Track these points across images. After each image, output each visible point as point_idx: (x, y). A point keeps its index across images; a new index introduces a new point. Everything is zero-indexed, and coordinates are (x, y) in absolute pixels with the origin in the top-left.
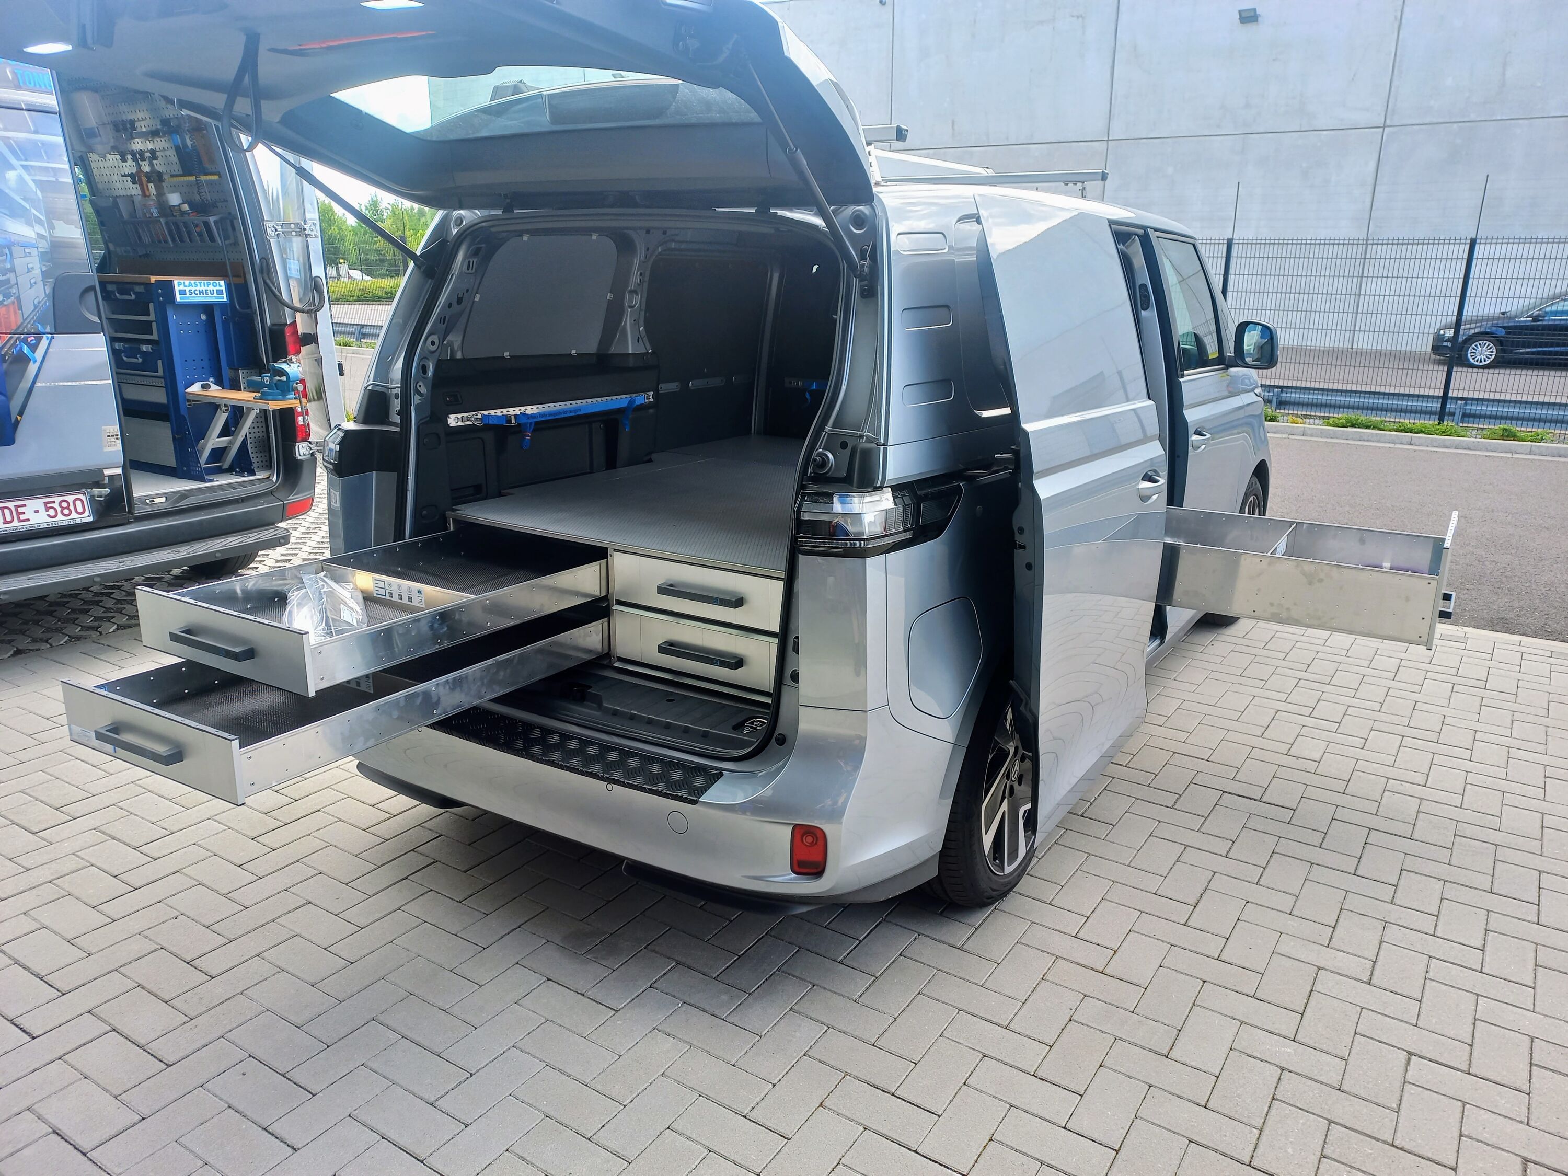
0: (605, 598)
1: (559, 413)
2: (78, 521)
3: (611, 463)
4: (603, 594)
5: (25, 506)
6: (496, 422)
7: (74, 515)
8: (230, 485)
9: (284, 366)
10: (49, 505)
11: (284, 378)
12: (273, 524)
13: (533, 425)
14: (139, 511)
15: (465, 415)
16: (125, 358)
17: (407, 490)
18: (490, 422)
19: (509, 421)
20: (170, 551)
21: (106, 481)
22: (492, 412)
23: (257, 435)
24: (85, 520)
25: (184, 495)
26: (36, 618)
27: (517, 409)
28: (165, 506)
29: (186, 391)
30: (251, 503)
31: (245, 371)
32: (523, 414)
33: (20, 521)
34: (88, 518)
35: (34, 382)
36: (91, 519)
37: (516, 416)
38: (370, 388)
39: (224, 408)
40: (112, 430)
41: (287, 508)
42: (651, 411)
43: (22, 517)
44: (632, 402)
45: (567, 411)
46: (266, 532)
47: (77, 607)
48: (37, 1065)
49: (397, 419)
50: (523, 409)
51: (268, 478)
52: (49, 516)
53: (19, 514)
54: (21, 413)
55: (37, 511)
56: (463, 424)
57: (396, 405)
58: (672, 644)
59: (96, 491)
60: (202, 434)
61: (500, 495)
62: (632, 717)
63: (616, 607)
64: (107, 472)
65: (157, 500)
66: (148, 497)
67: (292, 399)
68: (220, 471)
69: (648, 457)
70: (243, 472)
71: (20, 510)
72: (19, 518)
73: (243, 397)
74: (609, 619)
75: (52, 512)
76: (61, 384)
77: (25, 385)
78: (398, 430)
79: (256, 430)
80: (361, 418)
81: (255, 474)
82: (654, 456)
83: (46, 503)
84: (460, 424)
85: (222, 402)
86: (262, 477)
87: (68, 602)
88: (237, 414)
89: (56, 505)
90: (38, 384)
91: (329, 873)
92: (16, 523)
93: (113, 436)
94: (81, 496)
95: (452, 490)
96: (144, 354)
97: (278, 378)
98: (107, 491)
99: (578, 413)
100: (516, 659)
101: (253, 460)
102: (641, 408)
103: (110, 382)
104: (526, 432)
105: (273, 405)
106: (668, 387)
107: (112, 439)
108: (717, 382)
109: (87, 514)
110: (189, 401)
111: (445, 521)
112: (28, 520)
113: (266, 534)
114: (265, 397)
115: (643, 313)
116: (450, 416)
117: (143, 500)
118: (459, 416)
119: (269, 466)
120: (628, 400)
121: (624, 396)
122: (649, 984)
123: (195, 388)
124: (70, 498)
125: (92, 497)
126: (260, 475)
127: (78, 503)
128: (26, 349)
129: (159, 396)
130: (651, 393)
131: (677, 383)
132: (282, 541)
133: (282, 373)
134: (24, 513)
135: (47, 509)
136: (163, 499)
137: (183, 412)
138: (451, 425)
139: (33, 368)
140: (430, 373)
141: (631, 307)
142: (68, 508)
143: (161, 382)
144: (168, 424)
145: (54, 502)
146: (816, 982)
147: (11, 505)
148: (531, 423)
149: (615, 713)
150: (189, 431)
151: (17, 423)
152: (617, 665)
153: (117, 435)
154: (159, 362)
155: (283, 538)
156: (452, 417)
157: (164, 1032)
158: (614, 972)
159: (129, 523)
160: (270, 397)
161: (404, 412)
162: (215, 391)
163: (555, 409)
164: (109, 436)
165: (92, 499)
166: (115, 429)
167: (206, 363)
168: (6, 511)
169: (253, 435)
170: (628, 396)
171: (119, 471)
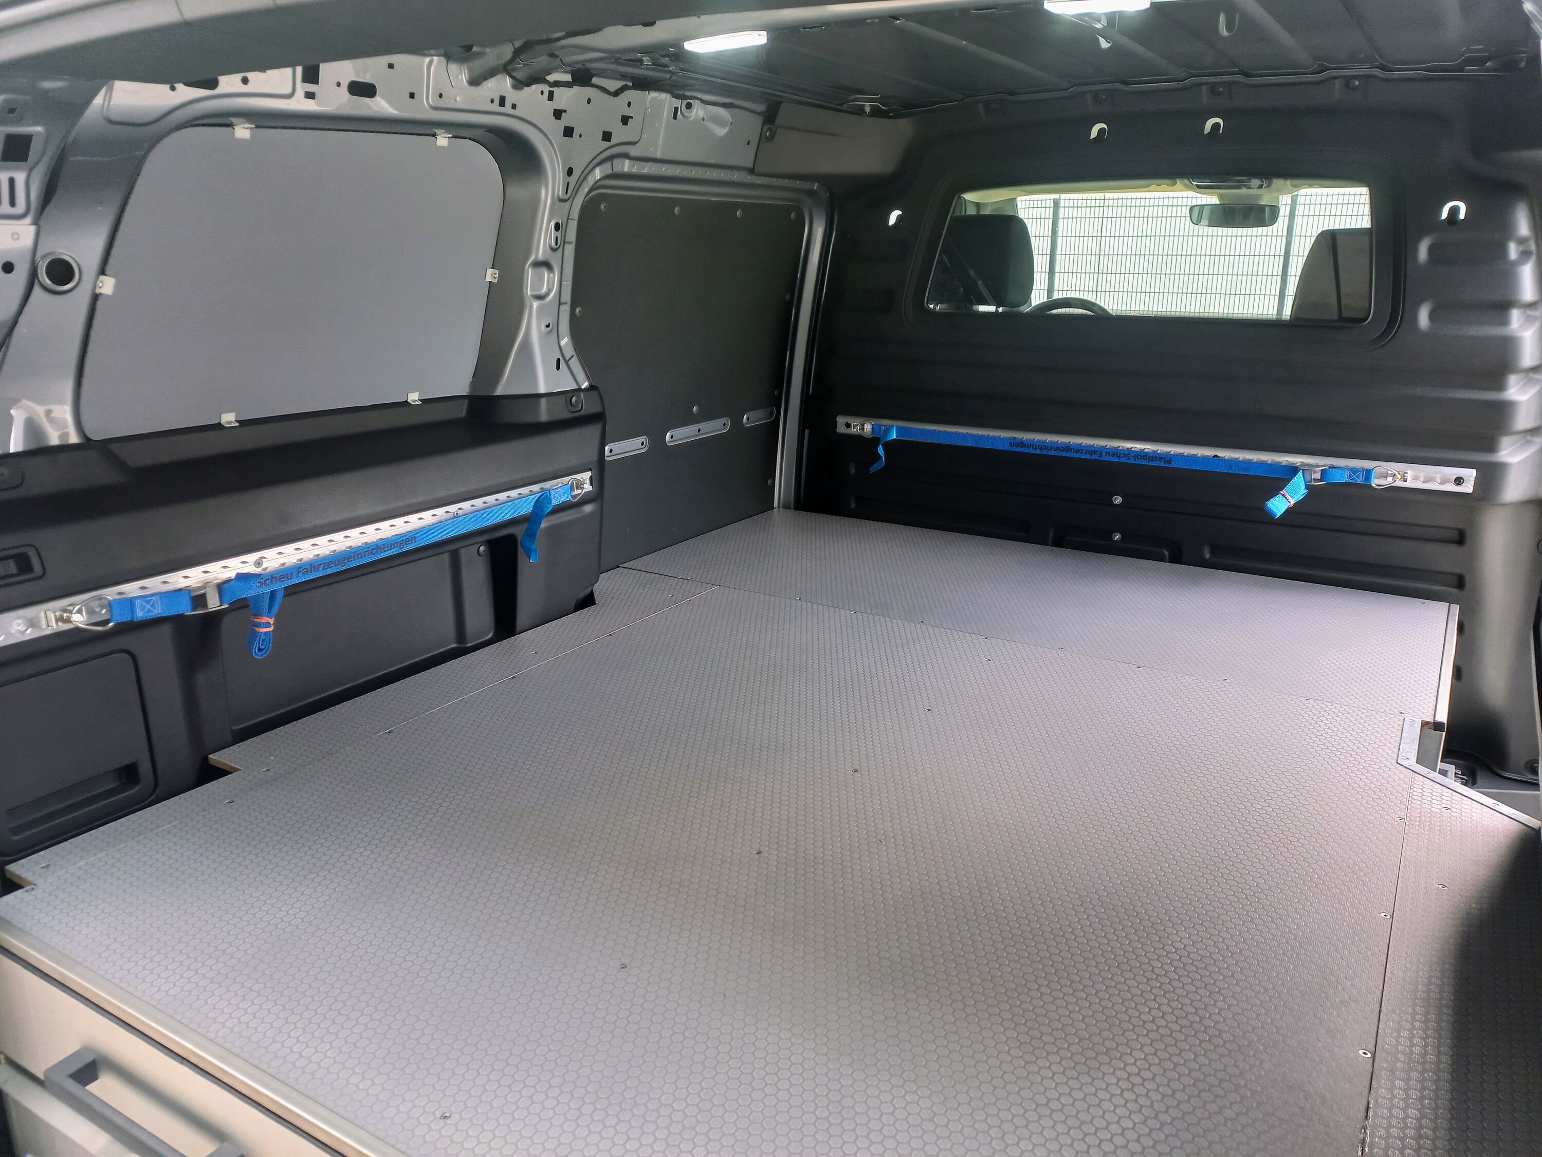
1: (354, 555)
13: (282, 593)
18: (139, 613)
19: (198, 601)
22: (153, 583)
27: (235, 562)
32: (240, 576)
37: (216, 584)
44: (543, 498)
45: (379, 548)
50: (253, 557)
69: (584, 595)
99: (411, 547)
102: (566, 509)
104: (258, 617)
106: (624, 448)
108: (714, 427)
115: (566, 309)
118: (31, 612)
120: (535, 495)
121: (522, 490)
130: (586, 474)
131: (643, 439)
141: (540, 298)
148: (273, 594)
163: (344, 545)
170: (532, 488)
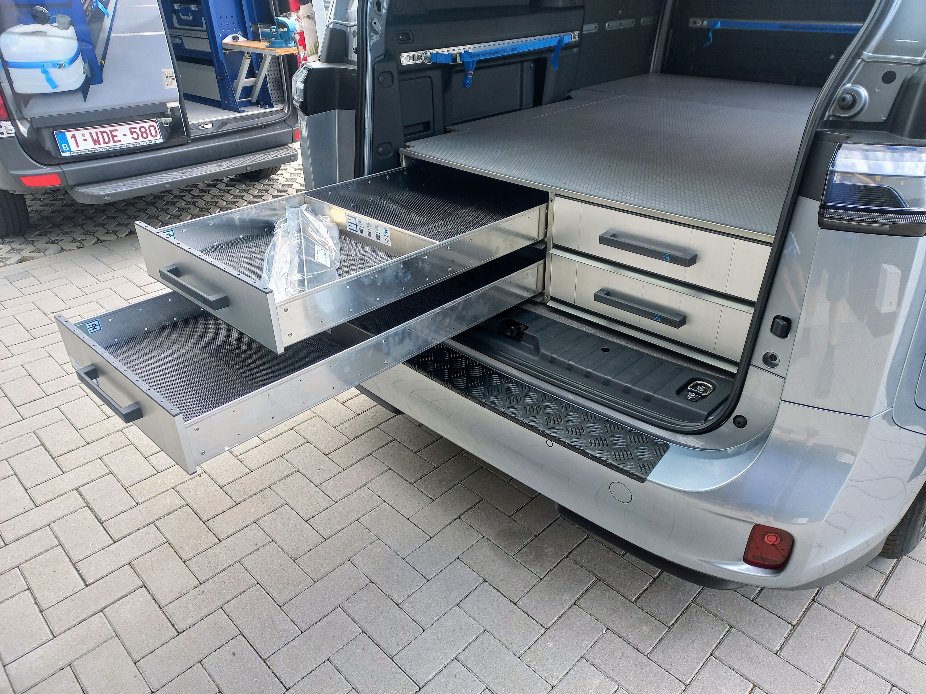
0: (542, 241)
1: (498, 51)
2: (153, 142)
3: (538, 101)
4: (541, 238)
5: (116, 130)
6: (443, 61)
7: (150, 138)
8: (257, 116)
9: (285, 20)
10: (133, 130)
11: (286, 30)
12: (286, 144)
13: (475, 63)
14: (194, 134)
15: (416, 53)
16: (182, 16)
17: (364, 128)
18: (438, 61)
19: (454, 60)
20: (216, 165)
21: (169, 112)
22: (440, 51)
23: (273, 76)
24: (158, 142)
25: (224, 123)
26: (144, 207)
27: (461, 48)
28: (211, 131)
29: (222, 42)
30: (270, 129)
31: (262, 26)
32: (467, 52)
33: (114, 142)
34: (159, 140)
35: (110, 33)
36: (161, 141)
37: (461, 54)
38: (331, 26)
39: (247, 55)
40: (169, 73)
41: (295, 133)
42: (575, 50)
43: (116, 139)
44: (561, 41)
45: (505, 50)
46: (281, 151)
47: (169, 200)
48: (84, 616)
49: (354, 57)
50: (467, 47)
51: (283, 109)
52: (133, 138)
53: (113, 137)
54: (104, 58)
55: (125, 135)
56: (414, 62)
57: (354, 43)
58: (608, 293)
59: (163, 119)
60: (235, 76)
61: (446, 132)
62: (570, 368)
63: (553, 251)
64: (170, 105)
65: (206, 127)
66: (200, 124)
67: (292, 46)
68: (250, 104)
69: (567, 95)
70: (266, 105)
71: (114, 133)
72: (113, 140)
73: (260, 46)
74: (545, 261)
75: (135, 135)
76: (129, 34)
77: (103, 36)
78: (355, 68)
79: (273, 73)
80: (324, 57)
81: (273, 107)
82: (572, 94)
83: (130, 129)
84: (412, 62)
85: (246, 51)
86: (278, 109)
87: (164, 196)
88: (258, 59)
89: (137, 130)
90: (113, 35)
91: (315, 443)
92: (112, 143)
93: (170, 77)
94: (153, 124)
95: (405, 127)
96: (193, 12)
97: (282, 30)
98: (170, 119)
99: (515, 52)
100: (461, 306)
101: (271, 96)
102: (569, 47)
103: (164, 33)
104: (469, 70)
105: (280, 52)
106: (590, 28)
107: (170, 79)
108: (628, 23)
109: (158, 137)
110: (225, 50)
111: (398, 156)
112: (120, 141)
113: (281, 153)
114: (273, 45)
116: (403, 54)
117: (196, 126)
118: (411, 54)
119: (282, 101)
120: (558, 39)
121: (553, 36)
122: (573, 601)
123: (228, 40)
124: (147, 125)
125: (161, 124)
126: (277, 108)
127: (152, 128)
128: (100, 6)
129: (204, 46)
130: (577, 33)
131: (596, 25)
132: (292, 158)
133: (284, 25)
134: (116, 136)
135: (132, 133)
136: (210, 126)
137: (222, 58)
138: (404, 64)
139: (107, 22)
140: (384, 10)
142: (145, 132)
143: (205, 35)
144: (213, 68)
145: (136, 128)
146: (733, 623)
147: (107, 129)
148: (473, 62)
149: (552, 361)
150: (226, 74)
151: (102, 66)
152: (551, 304)
153: (172, 77)
154: (203, 18)
155: (293, 156)
156: (405, 55)
157: (179, 595)
158: (542, 582)
159: (188, 143)
160: (277, 45)
161: (361, 51)
162: (242, 41)
163: (494, 48)
164: (167, 77)
165: (161, 126)
166: (170, 71)
167: (235, 19)
168: (105, 134)
169: (271, 77)
170: (557, 35)
171: (177, 104)
